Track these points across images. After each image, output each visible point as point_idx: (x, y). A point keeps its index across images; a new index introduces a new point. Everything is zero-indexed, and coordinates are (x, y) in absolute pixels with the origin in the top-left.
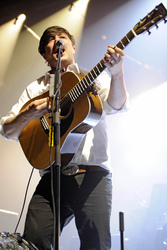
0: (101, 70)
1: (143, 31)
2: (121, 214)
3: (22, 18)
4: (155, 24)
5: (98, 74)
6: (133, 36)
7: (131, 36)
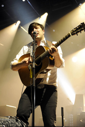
2: (62, 108)
4: (80, 31)
6: (70, 36)
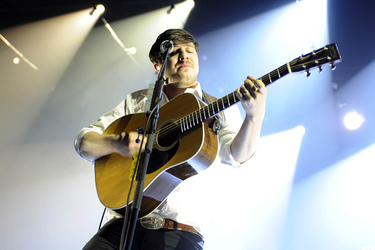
0: (232, 103)
1: (302, 69)
3: (101, 9)
5: (227, 106)
6: (287, 72)
7: (283, 71)
